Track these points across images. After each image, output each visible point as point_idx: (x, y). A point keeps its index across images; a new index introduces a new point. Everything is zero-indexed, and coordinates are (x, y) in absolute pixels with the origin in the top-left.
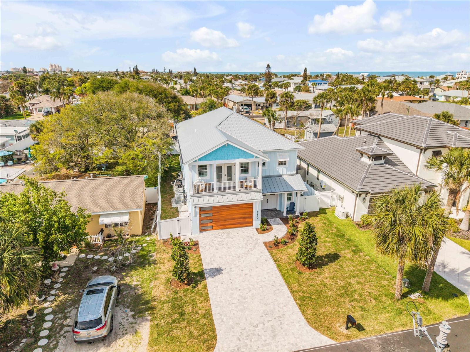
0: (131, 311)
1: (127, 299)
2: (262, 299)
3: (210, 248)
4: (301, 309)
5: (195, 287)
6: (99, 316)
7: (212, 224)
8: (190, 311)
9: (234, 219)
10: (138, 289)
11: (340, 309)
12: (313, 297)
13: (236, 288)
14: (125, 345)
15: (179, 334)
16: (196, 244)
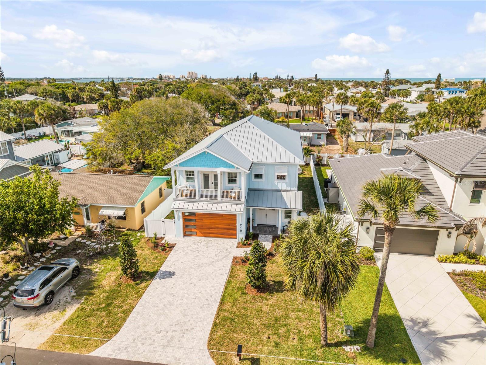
0: (75, 292)
1: (80, 282)
2: (185, 310)
3: (180, 252)
4: (213, 328)
5: (138, 284)
6: (34, 288)
7: (196, 230)
8: (117, 305)
9: (218, 228)
10: (94, 276)
11: (252, 339)
12: (235, 320)
13: (172, 294)
14: (48, 319)
15: (93, 321)
16: (171, 247)
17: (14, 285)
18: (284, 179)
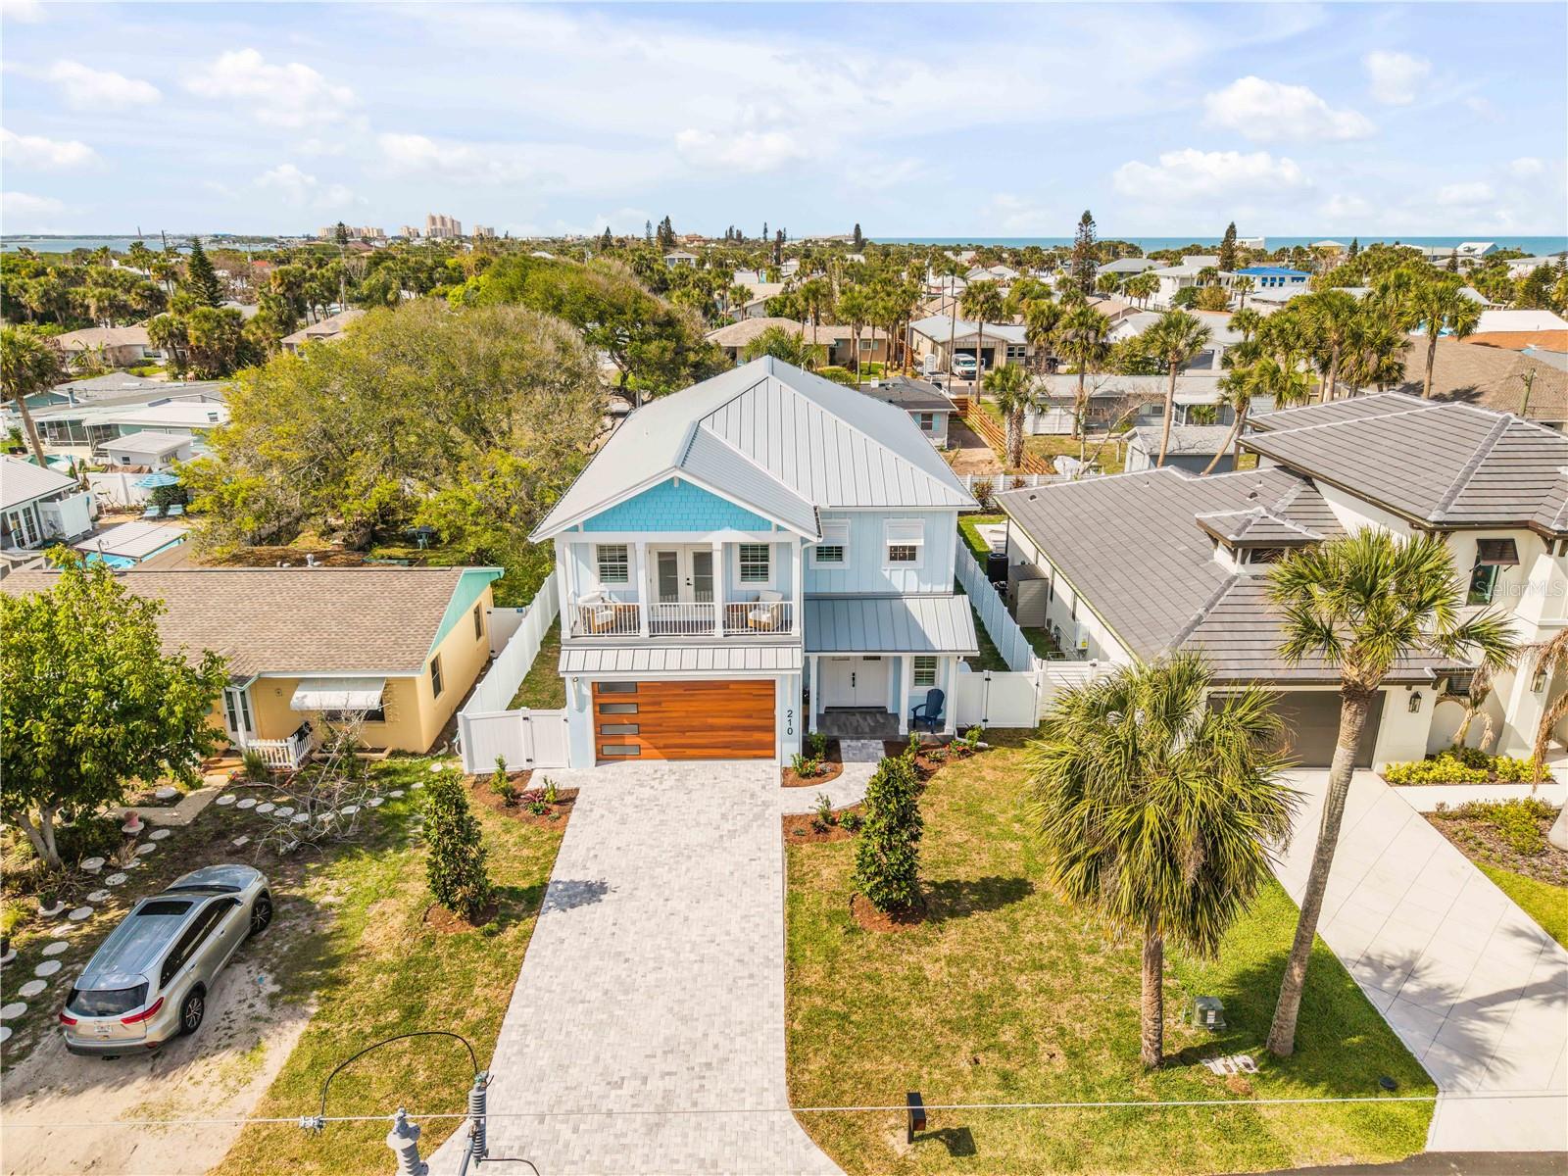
0: (275, 982)
1: (282, 945)
2: (681, 1002)
3: (602, 816)
4: (790, 1051)
5: (491, 934)
7: (638, 741)
8: (442, 1008)
9: (712, 728)
10: (326, 919)
11: (925, 1070)
12: (853, 1018)
13: (619, 954)
14: (206, 1081)
15: (372, 1071)
16: (567, 800)
17: (35, 978)
18: (913, 557)
